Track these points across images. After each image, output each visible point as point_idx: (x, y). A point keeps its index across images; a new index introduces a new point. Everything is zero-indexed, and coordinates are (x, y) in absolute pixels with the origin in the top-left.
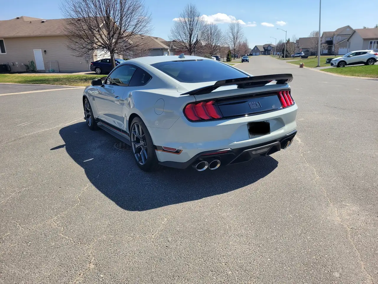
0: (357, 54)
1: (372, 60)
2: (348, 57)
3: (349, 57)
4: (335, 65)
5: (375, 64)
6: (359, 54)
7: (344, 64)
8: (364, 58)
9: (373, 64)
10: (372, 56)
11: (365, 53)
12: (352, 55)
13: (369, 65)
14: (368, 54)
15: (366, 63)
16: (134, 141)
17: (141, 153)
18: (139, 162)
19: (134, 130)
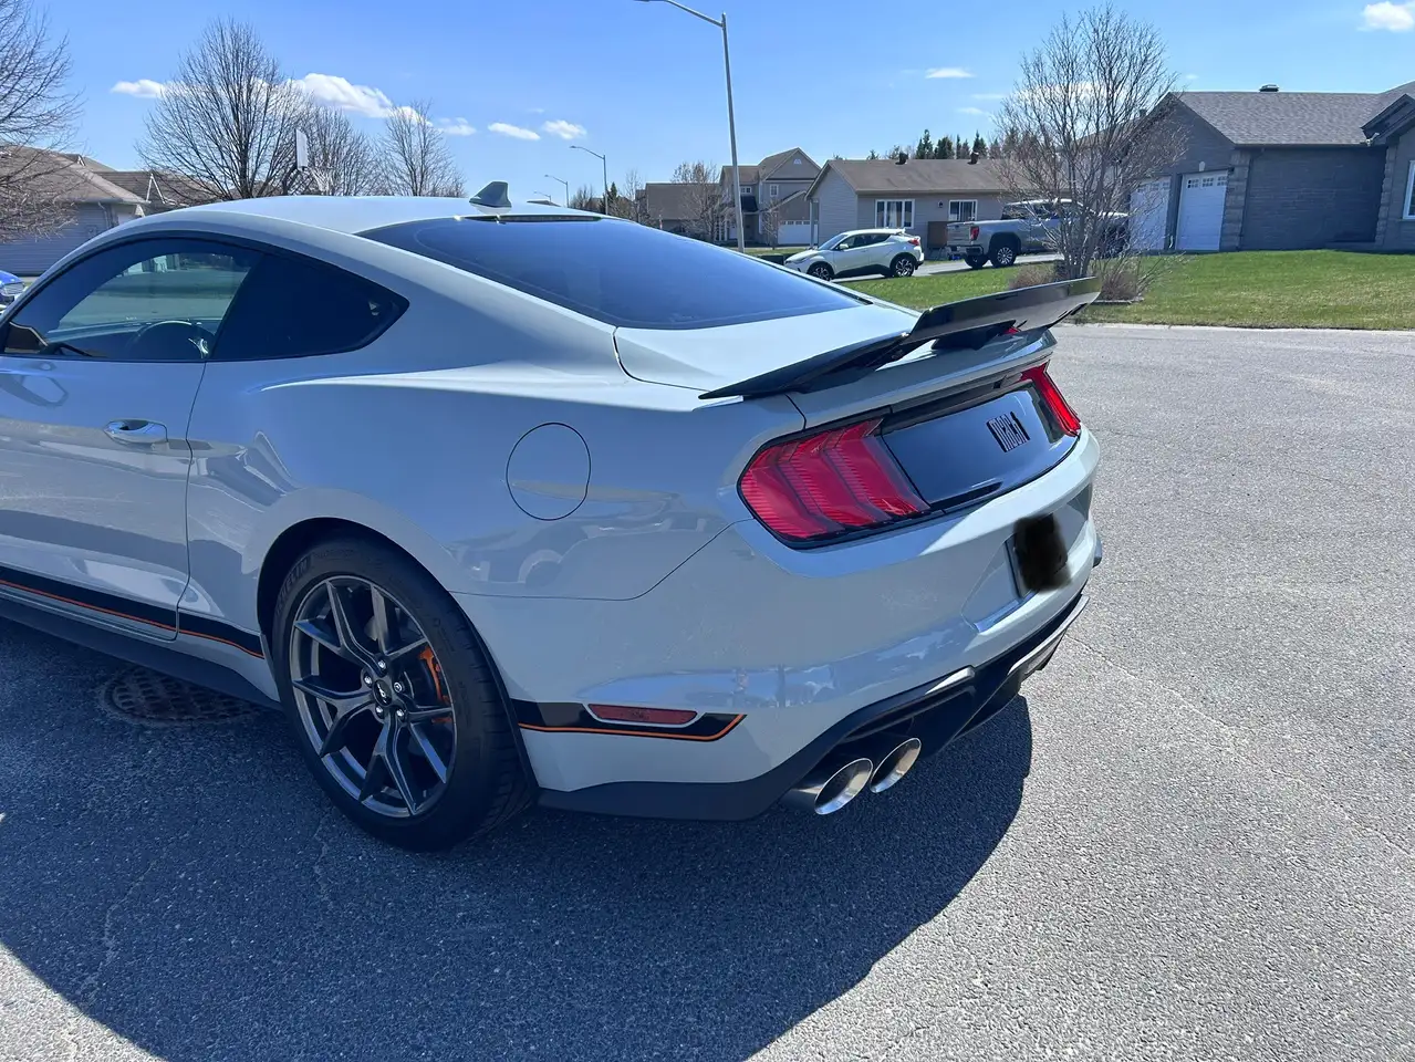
0: (859, 241)
1: (905, 263)
2: (834, 249)
3: (839, 250)
5: (915, 273)
6: (869, 240)
8: (881, 253)
9: (910, 275)
10: (905, 249)
11: (883, 238)
12: (846, 246)
13: (897, 276)
14: (893, 241)
15: (890, 272)
16: (308, 680)
17: (380, 749)
18: (369, 802)
19: (311, 614)
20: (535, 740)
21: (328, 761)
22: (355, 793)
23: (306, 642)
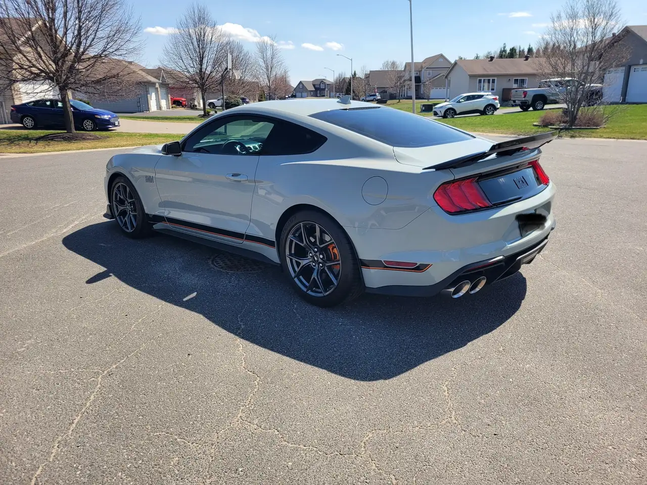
0: (469, 98)
1: (490, 108)
2: (457, 102)
3: (460, 102)
4: (440, 115)
5: (496, 113)
6: (473, 97)
7: (452, 113)
8: (479, 104)
9: (492, 114)
10: (491, 102)
11: (481, 96)
12: (463, 100)
13: (487, 114)
14: (485, 98)
15: (483, 113)
16: (291, 254)
17: (314, 275)
18: (309, 292)
19: (294, 234)
20: (365, 271)
21: (296, 279)
22: (305, 290)
23: (291, 242)
